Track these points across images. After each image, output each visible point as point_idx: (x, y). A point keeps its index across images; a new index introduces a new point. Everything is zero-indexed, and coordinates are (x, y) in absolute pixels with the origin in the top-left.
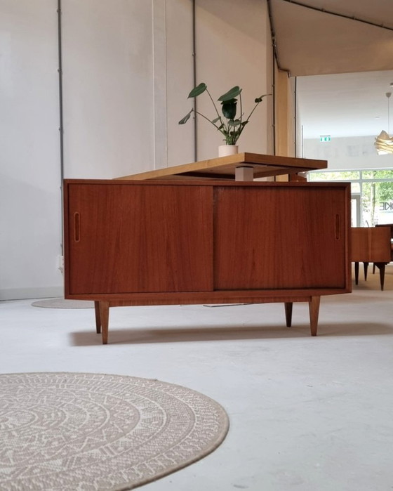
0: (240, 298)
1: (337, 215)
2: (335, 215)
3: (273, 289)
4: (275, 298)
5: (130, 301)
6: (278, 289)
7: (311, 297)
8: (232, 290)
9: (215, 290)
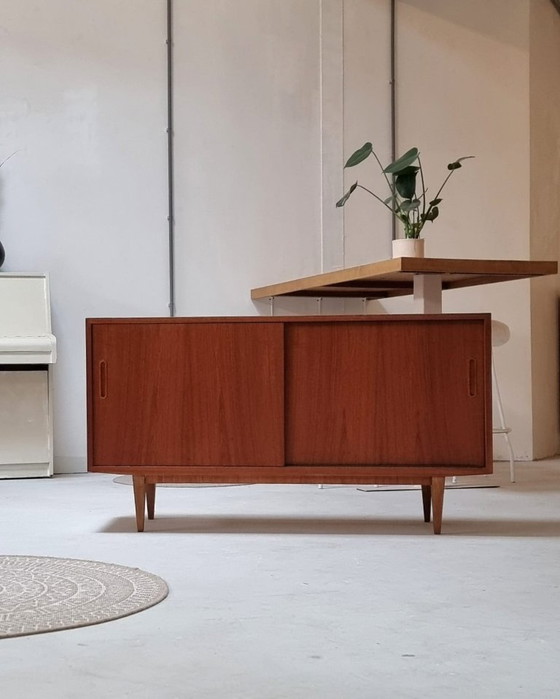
0: (325, 477)
1: (471, 361)
2: (468, 360)
3: (374, 465)
4: (376, 478)
5: (172, 476)
6: (380, 465)
7: (431, 478)
8: (313, 465)
9: (286, 465)
